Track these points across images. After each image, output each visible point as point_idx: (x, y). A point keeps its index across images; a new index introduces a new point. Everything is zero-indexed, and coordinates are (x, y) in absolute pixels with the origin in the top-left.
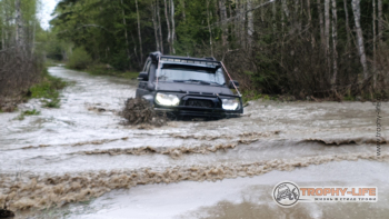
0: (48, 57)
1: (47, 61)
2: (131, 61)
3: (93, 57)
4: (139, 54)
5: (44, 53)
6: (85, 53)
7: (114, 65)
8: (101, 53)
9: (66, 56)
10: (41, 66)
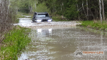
0: (19, 11)
1: (18, 14)
2: (80, 13)
3: (52, 10)
4: (85, 8)
5: (17, 8)
6: (46, 8)
7: (67, 16)
8: (57, 7)
9: (32, 10)
10: (14, 17)
